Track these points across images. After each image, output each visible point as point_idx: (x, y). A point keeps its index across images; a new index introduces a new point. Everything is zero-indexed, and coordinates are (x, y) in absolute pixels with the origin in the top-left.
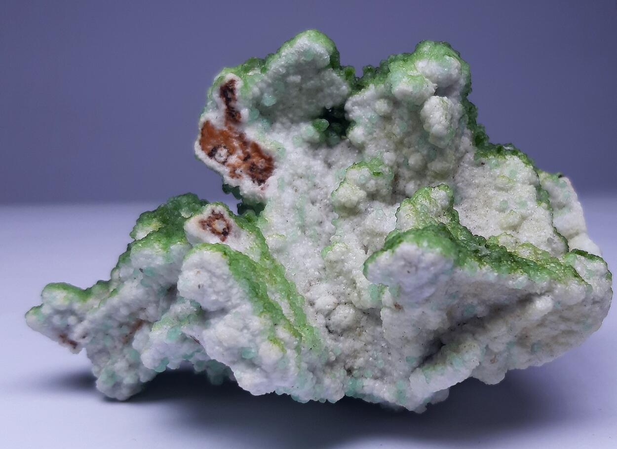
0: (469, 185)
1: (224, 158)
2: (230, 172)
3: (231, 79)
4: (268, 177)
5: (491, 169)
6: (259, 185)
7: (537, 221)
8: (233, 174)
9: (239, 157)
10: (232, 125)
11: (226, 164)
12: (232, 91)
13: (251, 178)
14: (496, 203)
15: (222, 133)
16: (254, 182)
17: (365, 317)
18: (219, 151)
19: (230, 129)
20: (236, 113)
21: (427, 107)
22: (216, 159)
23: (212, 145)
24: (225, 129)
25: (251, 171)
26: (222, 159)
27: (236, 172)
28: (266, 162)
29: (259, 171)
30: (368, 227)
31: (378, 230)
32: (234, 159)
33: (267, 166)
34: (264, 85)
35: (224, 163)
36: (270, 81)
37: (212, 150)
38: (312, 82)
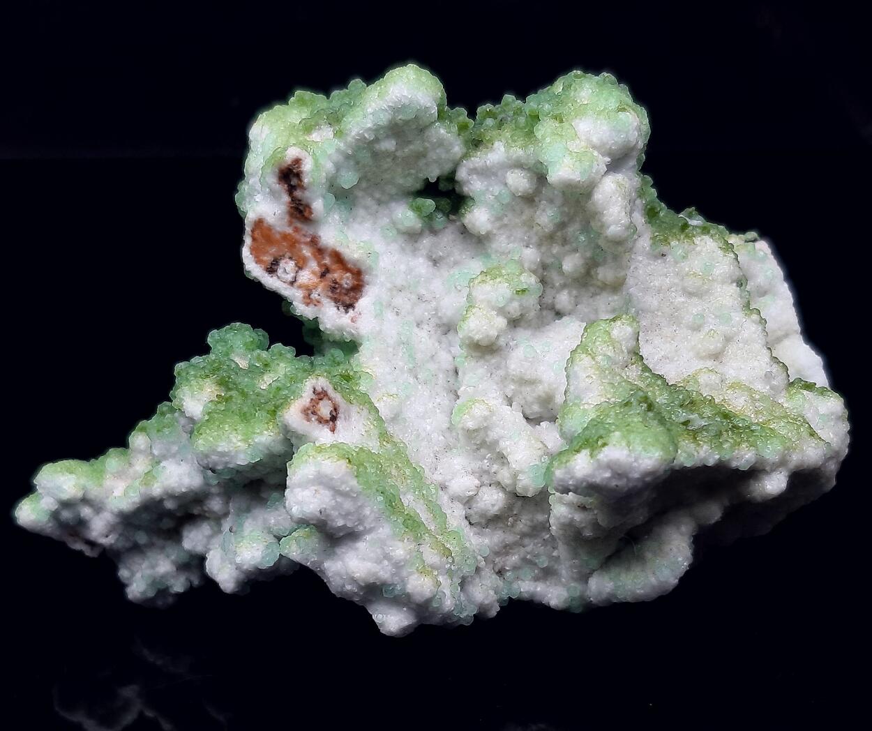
0: (646, 290)
1: (292, 275)
2: (304, 298)
3: (295, 157)
4: (357, 299)
5: (676, 263)
6: (347, 312)
7: (746, 342)
8: (308, 300)
9: (314, 273)
10: (299, 225)
11: (295, 284)
12: (298, 175)
13: (333, 304)
14: (688, 319)
15: (285, 237)
16: (338, 309)
17: (519, 503)
18: (282, 264)
19: (296, 230)
20: (304, 208)
21: (598, 196)
22: (278, 278)
23: (270, 254)
24: (289, 230)
25: (332, 292)
26: (290, 277)
27: (312, 296)
28: (353, 278)
29: (344, 291)
30: (514, 373)
31: (529, 377)
32: (306, 277)
33: (356, 283)
34: (341, 158)
35: (292, 283)
36: (350, 152)
37: (272, 264)
38: (412, 147)
